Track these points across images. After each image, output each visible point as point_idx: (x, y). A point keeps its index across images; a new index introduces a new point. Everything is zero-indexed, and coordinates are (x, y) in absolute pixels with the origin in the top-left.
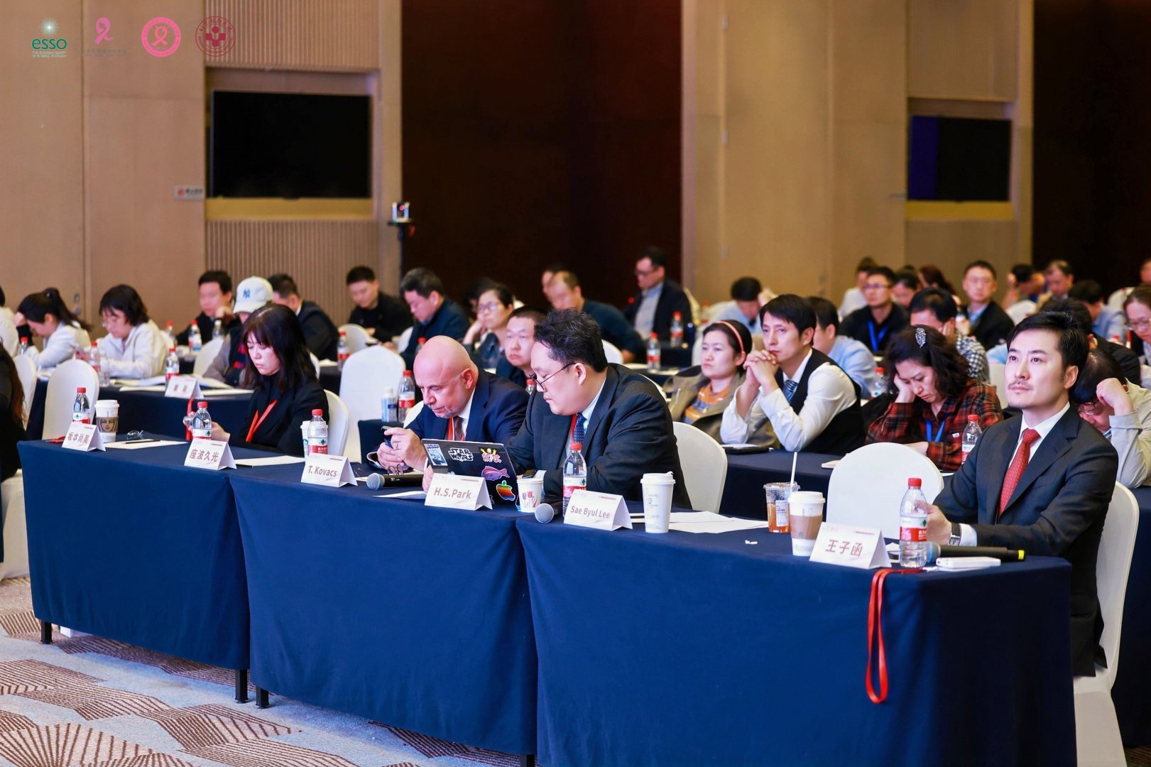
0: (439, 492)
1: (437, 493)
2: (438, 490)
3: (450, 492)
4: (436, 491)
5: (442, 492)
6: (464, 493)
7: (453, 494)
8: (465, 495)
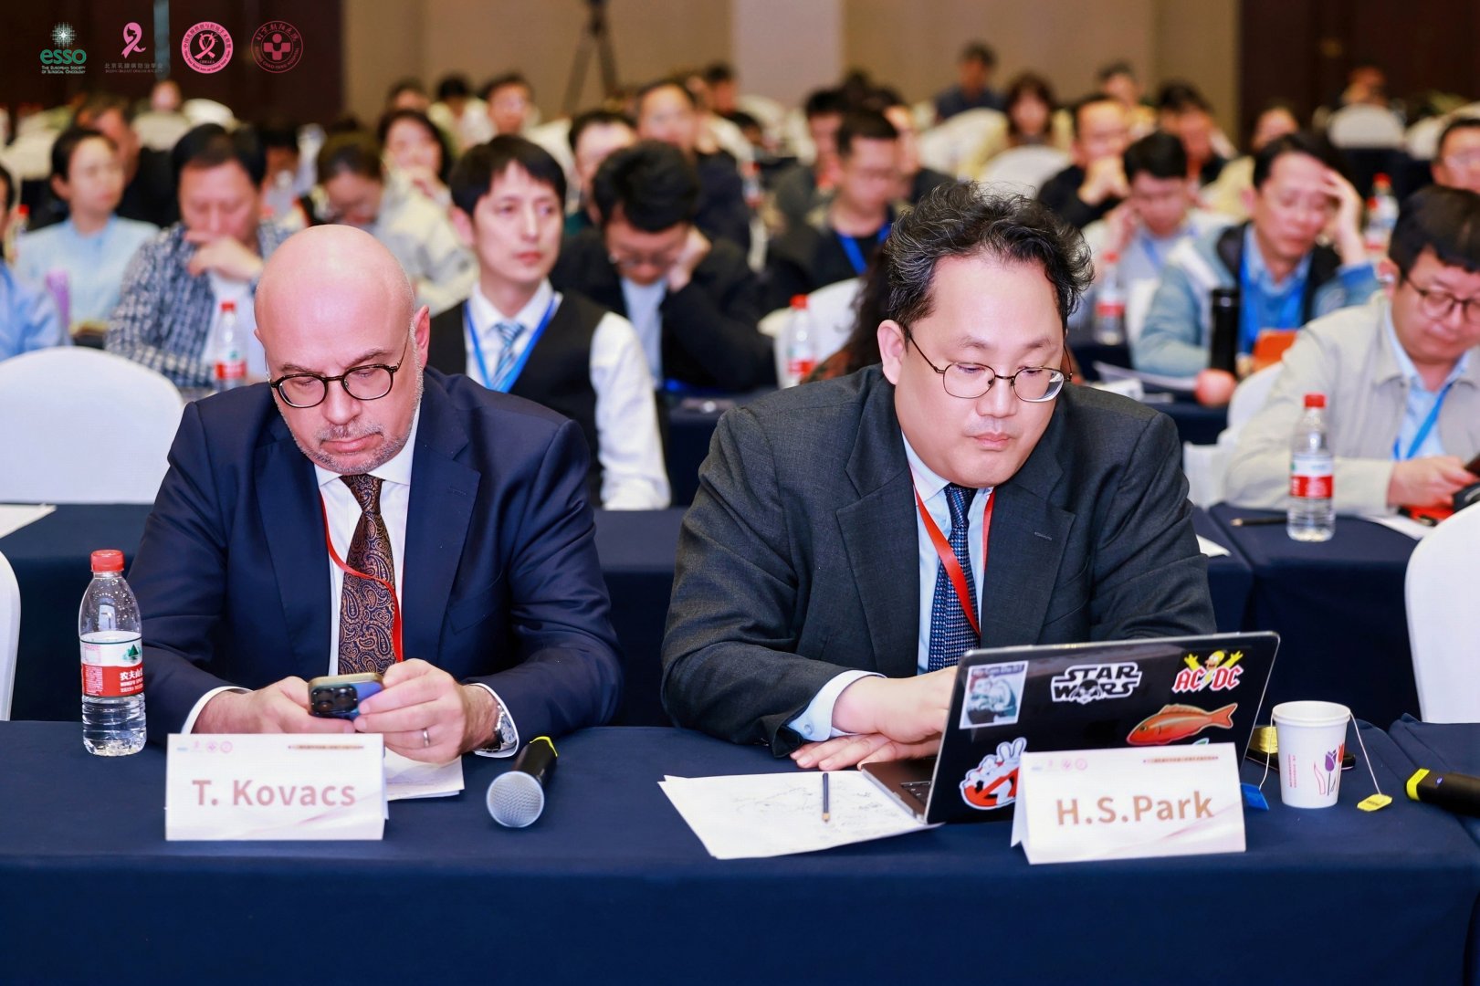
0: (1074, 811)
1: (1068, 818)
2: (1067, 805)
3: (1123, 806)
4: (1061, 813)
5: (1088, 809)
6: (1182, 805)
7: (1138, 812)
8: (1190, 810)
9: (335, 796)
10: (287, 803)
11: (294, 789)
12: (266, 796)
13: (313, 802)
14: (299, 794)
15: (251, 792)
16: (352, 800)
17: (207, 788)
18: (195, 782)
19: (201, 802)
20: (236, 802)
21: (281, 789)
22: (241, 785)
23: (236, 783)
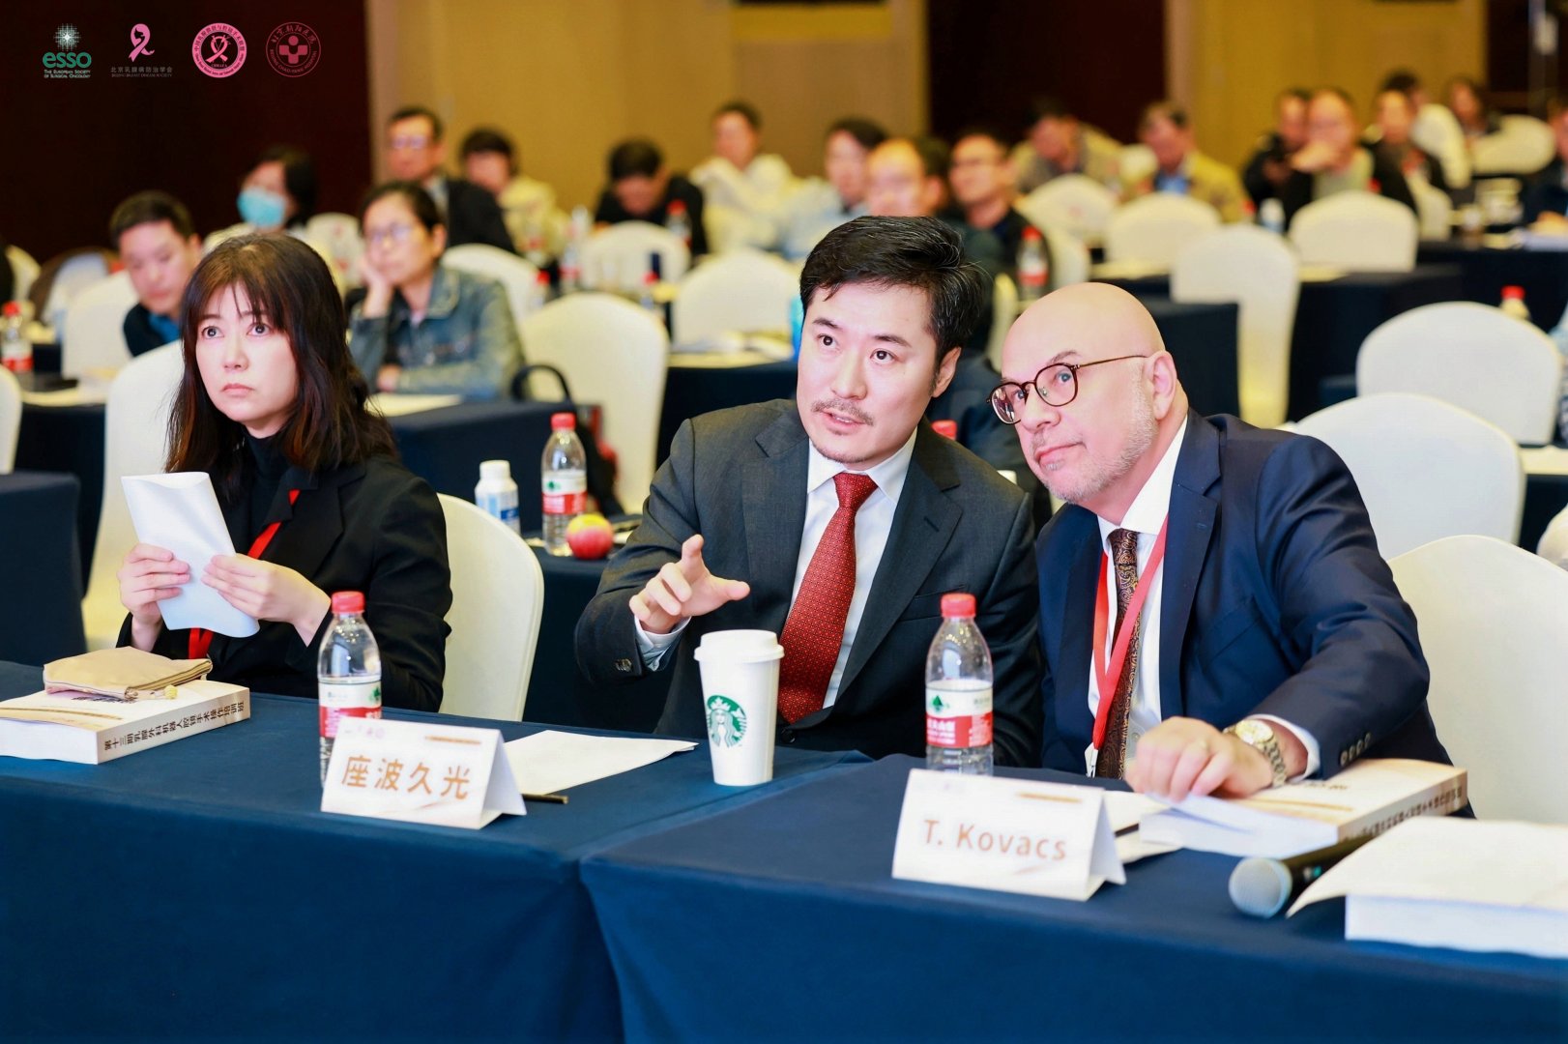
9: (1048, 849)
10: (1004, 850)
11: (1011, 839)
12: (986, 842)
13: (1027, 852)
14: (1016, 843)
15: (974, 836)
16: (1063, 856)
17: (935, 826)
18: (927, 821)
19: (928, 841)
20: (959, 844)
21: (1001, 838)
22: (965, 829)
23: (962, 827)
